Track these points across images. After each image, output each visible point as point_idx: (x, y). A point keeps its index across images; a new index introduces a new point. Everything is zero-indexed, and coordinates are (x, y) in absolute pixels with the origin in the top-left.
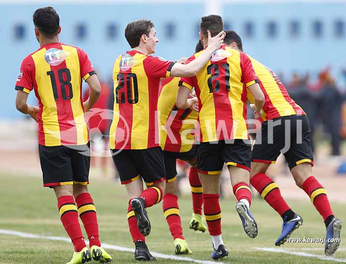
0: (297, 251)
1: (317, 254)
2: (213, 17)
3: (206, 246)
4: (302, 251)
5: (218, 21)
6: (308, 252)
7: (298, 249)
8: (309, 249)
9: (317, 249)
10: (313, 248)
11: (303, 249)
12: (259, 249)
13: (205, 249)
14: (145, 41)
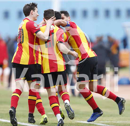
0: (97, 123)
1: (107, 124)
2: (49, 10)
3: (53, 120)
4: (100, 123)
5: (52, 12)
6: (103, 123)
7: (98, 122)
8: (103, 122)
9: (107, 122)
10: (105, 121)
11: (100, 122)
12: (79, 122)
13: (52, 122)
14: (32, 13)
